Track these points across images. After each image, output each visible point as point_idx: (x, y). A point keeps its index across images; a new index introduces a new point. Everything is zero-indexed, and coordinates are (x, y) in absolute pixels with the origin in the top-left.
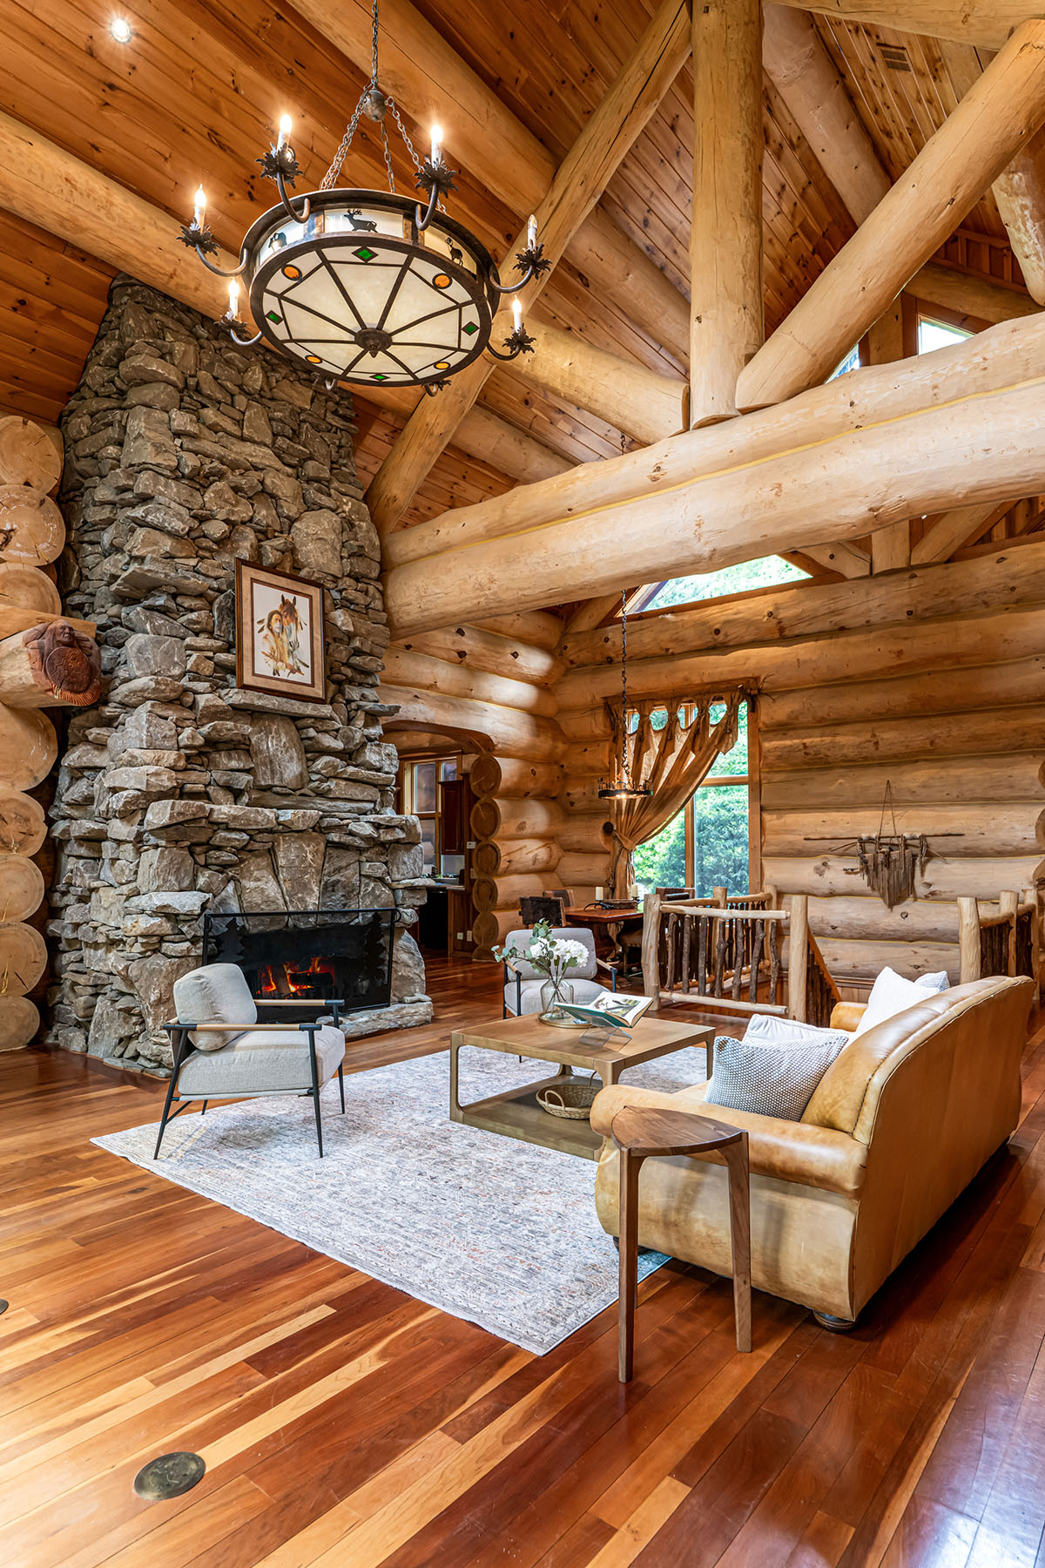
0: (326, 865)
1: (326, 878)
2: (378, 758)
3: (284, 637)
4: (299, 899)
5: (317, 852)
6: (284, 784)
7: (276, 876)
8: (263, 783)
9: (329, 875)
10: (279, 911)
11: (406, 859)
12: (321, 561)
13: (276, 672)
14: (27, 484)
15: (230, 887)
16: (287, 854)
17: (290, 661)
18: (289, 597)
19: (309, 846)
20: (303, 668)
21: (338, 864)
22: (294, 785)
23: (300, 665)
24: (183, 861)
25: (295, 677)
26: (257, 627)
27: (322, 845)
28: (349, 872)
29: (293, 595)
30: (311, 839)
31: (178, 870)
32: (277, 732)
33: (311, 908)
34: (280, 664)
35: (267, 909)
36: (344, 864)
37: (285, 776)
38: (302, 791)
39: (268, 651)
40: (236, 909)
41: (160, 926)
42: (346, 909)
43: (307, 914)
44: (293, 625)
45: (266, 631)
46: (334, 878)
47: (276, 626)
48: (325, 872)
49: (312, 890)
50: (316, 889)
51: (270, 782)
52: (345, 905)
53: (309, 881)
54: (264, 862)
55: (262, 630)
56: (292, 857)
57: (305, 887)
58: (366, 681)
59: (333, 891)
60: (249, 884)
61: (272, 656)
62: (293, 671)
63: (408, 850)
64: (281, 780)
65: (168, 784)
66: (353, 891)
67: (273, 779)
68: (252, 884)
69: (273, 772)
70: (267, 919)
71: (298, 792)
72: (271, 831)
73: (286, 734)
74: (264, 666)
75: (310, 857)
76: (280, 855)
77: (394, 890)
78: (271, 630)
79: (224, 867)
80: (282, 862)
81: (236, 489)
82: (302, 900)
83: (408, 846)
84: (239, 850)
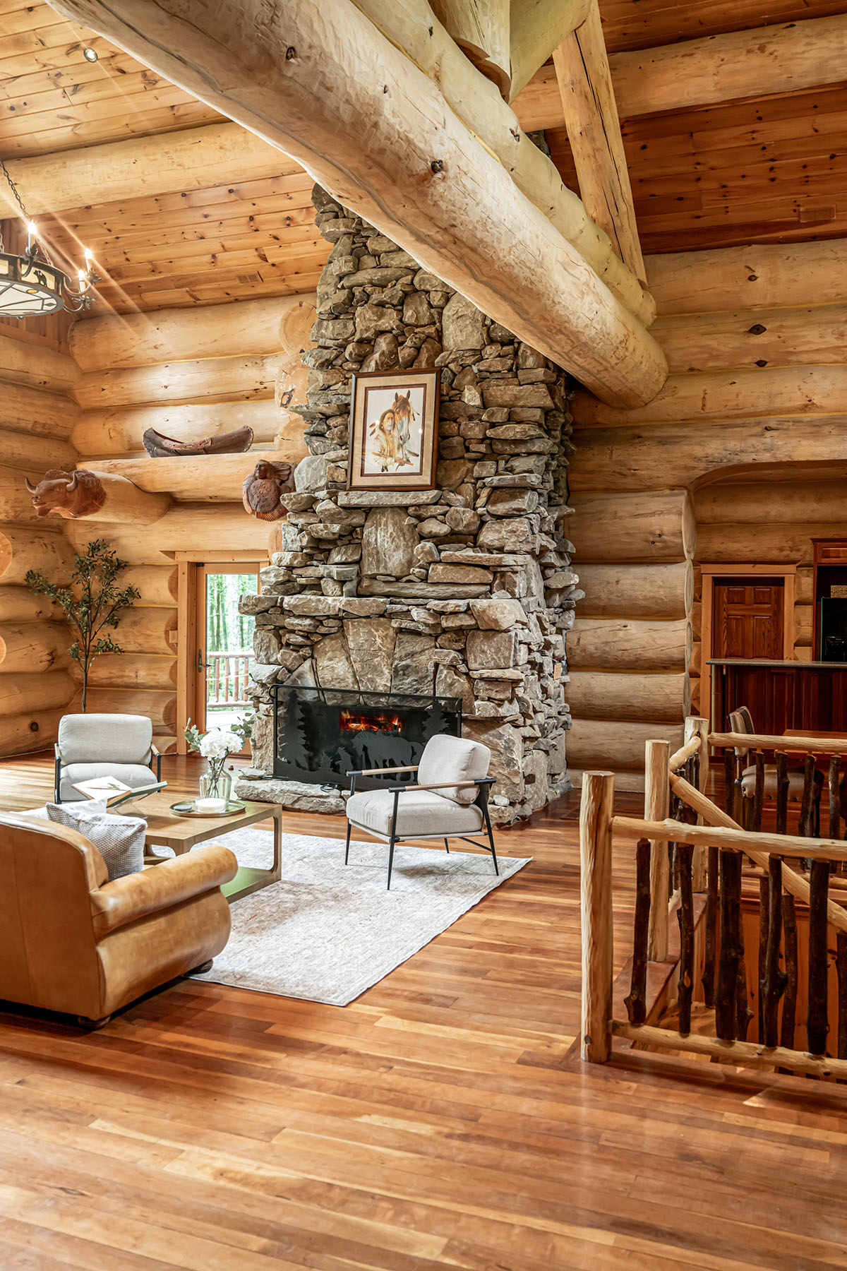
0: (397, 650)
1: (396, 662)
2: (496, 536)
3: (395, 433)
4: (368, 680)
5: (386, 636)
6: (389, 572)
7: (348, 658)
8: (369, 573)
9: (401, 659)
10: (347, 689)
11: (485, 648)
12: (460, 339)
13: (384, 468)
14: (302, 351)
15: (307, 664)
16: (357, 636)
17: (399, 455)
18: (403, 393)
19: (377, 631)
20: (412, 458)
21: (410, 649)
22: (397, 572)
23: (409, 455)
24: (270, 640)
25: (405, 469)
26: (369, 430)
27: (391, 632)
28: (423, 658)
29: (406, 390)
30: (380, 624)
31: (268, 648)
32: (386, 525)
33: (381, 689)
34: (389, 459)
35: (337, 686)
36: (417, 649)
37: (390, 565)
38: (408, 578)
39: (378, 450)
40: (312, 684)
41: (255, 689)
42: (418, 693)
43: (375, 694)
44: (405, 419)
45: (378, 432)
46: (404, 663)
47: (387, 424)
48: (397, 656)
49: (382, 672)
50: (386, 671)
51: (376, 572)
52: (417, 690)
53: (379, 664)
54: (336, 644)
55: (374, 431)
56: (361, 640)
57: (376, 669)
58: (517, 451)
59: (404, 675)
60: (323, 662)
61: (381, 454)
62: (401, 464)
63: (487, 638)
64: (386, 568)
65: (273, 580)
66: (426, 677)
67: (378, 568)
68: (326, 663)
69: (378, 561)
70: (339, 695)
71: (404, 579)
72: (335, 617)
73: (395, 524)
74: (373, 464)
75: (379, 641)
76: (350, 638)
77: (470, 679)
78: (383, 430)
79: (298, 647)
80: (351, 645)
81: (381, 304)
82: (372, 681)
83: (490, 634)
84: (307, 635)
